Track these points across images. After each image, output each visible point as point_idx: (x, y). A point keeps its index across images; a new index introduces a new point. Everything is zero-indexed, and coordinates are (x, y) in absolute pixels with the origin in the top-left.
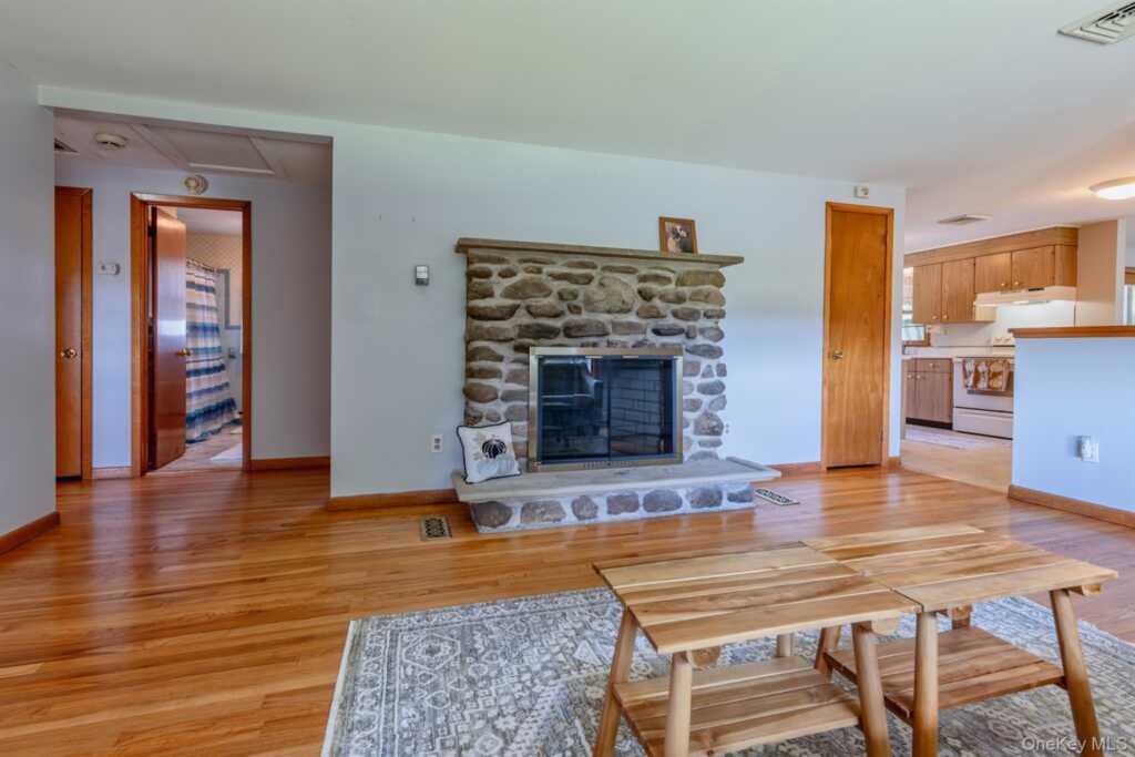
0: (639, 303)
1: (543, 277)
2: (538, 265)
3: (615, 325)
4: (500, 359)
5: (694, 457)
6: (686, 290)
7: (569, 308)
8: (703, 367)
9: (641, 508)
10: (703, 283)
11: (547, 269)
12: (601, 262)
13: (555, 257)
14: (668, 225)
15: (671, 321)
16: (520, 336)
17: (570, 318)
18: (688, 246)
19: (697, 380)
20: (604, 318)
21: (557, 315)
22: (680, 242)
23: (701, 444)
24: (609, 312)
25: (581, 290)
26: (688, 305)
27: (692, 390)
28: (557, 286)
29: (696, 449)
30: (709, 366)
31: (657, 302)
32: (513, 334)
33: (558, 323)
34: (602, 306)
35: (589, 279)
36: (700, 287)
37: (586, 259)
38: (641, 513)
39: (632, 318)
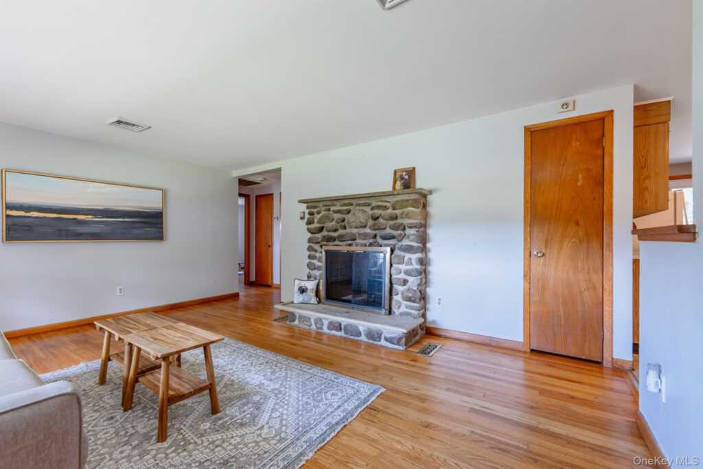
0: (371, 222)
1: (331, 212)
2: (328, 207)
3: (359, 234)
4: (316, 251)
5: (402, 314)
6: (398, 212)
7: (341, 226)
8: (406, 259)
9: (343, 331)
10: (406, 207)
11: (332, 208)
12: (354, 202)
13: (336, 203)
14: (398, 174)
15: (388, 231)
16: (322, 241)
17: (341, 232)
18: (407, 185)
19: (403, 267)
20: (355, 231)
21: (336, 230)
22: (404, 183)
23: (407, 307)
24: (357, 228)
25: (347, 217)
26: (399, 221)
27: (401, 273)
28: (337, 216)
29: (403, 309)
30: (410, 259)
31: (381, 220)
32: (320, 240)
33: (335, 234)
34: (354, 224)
35: (349, 212)
36: (405, 210)
37: (347, 201)
38: (341, 334)
39: (368, 230)
